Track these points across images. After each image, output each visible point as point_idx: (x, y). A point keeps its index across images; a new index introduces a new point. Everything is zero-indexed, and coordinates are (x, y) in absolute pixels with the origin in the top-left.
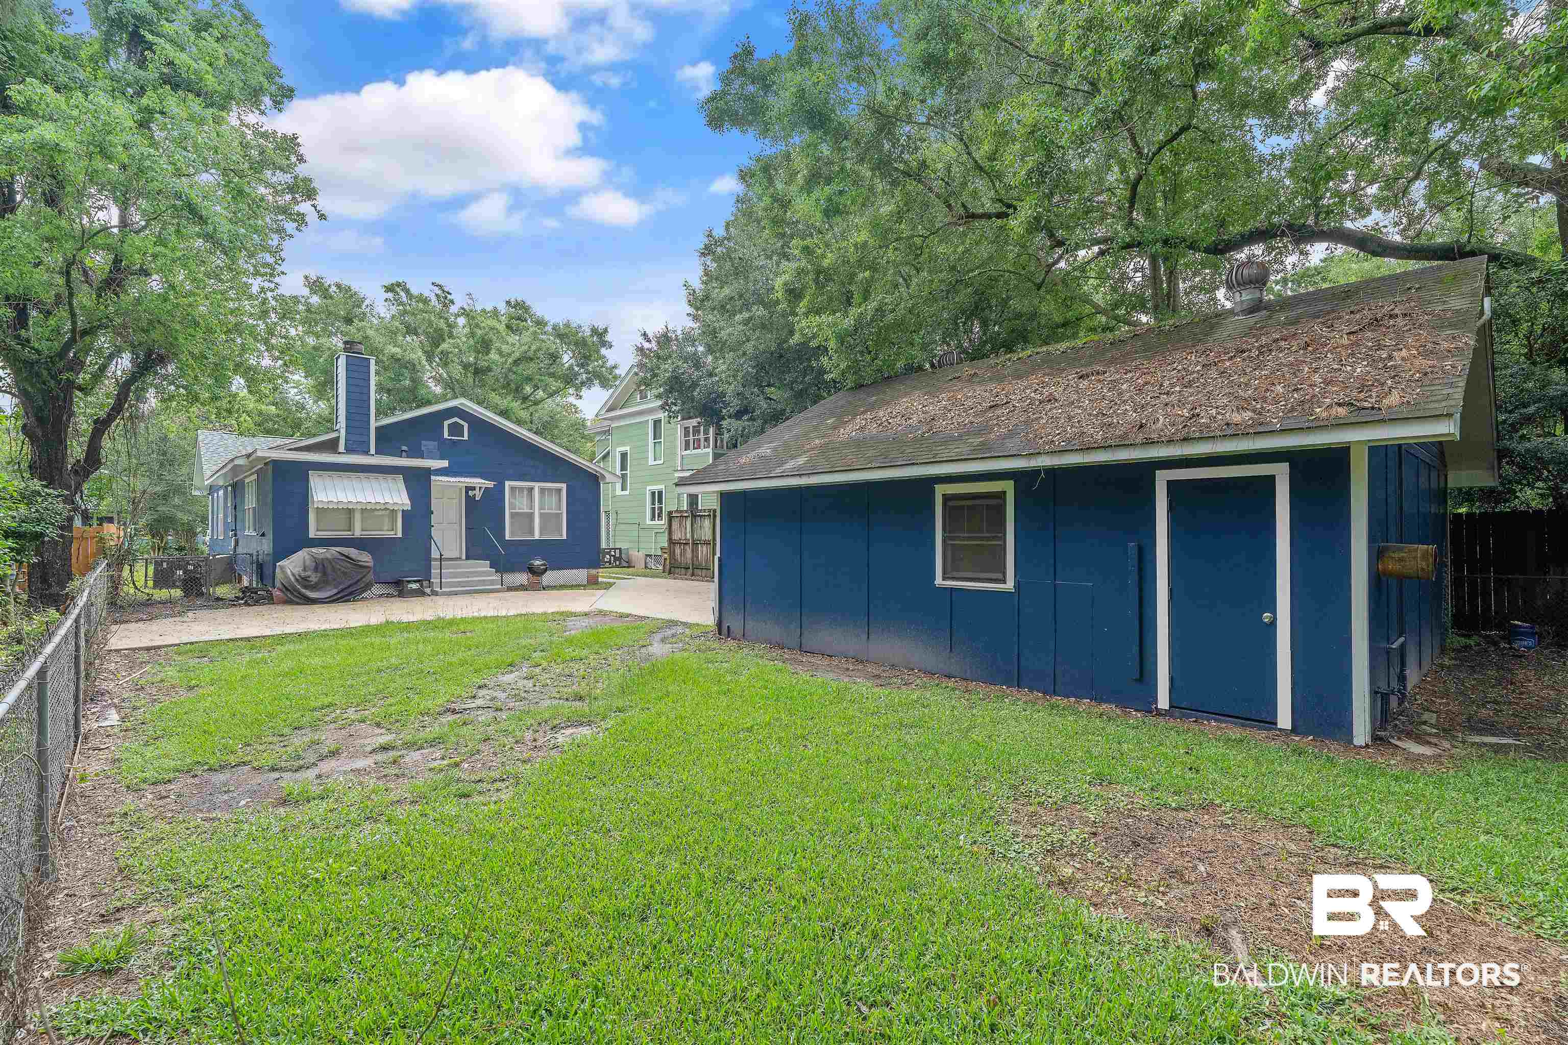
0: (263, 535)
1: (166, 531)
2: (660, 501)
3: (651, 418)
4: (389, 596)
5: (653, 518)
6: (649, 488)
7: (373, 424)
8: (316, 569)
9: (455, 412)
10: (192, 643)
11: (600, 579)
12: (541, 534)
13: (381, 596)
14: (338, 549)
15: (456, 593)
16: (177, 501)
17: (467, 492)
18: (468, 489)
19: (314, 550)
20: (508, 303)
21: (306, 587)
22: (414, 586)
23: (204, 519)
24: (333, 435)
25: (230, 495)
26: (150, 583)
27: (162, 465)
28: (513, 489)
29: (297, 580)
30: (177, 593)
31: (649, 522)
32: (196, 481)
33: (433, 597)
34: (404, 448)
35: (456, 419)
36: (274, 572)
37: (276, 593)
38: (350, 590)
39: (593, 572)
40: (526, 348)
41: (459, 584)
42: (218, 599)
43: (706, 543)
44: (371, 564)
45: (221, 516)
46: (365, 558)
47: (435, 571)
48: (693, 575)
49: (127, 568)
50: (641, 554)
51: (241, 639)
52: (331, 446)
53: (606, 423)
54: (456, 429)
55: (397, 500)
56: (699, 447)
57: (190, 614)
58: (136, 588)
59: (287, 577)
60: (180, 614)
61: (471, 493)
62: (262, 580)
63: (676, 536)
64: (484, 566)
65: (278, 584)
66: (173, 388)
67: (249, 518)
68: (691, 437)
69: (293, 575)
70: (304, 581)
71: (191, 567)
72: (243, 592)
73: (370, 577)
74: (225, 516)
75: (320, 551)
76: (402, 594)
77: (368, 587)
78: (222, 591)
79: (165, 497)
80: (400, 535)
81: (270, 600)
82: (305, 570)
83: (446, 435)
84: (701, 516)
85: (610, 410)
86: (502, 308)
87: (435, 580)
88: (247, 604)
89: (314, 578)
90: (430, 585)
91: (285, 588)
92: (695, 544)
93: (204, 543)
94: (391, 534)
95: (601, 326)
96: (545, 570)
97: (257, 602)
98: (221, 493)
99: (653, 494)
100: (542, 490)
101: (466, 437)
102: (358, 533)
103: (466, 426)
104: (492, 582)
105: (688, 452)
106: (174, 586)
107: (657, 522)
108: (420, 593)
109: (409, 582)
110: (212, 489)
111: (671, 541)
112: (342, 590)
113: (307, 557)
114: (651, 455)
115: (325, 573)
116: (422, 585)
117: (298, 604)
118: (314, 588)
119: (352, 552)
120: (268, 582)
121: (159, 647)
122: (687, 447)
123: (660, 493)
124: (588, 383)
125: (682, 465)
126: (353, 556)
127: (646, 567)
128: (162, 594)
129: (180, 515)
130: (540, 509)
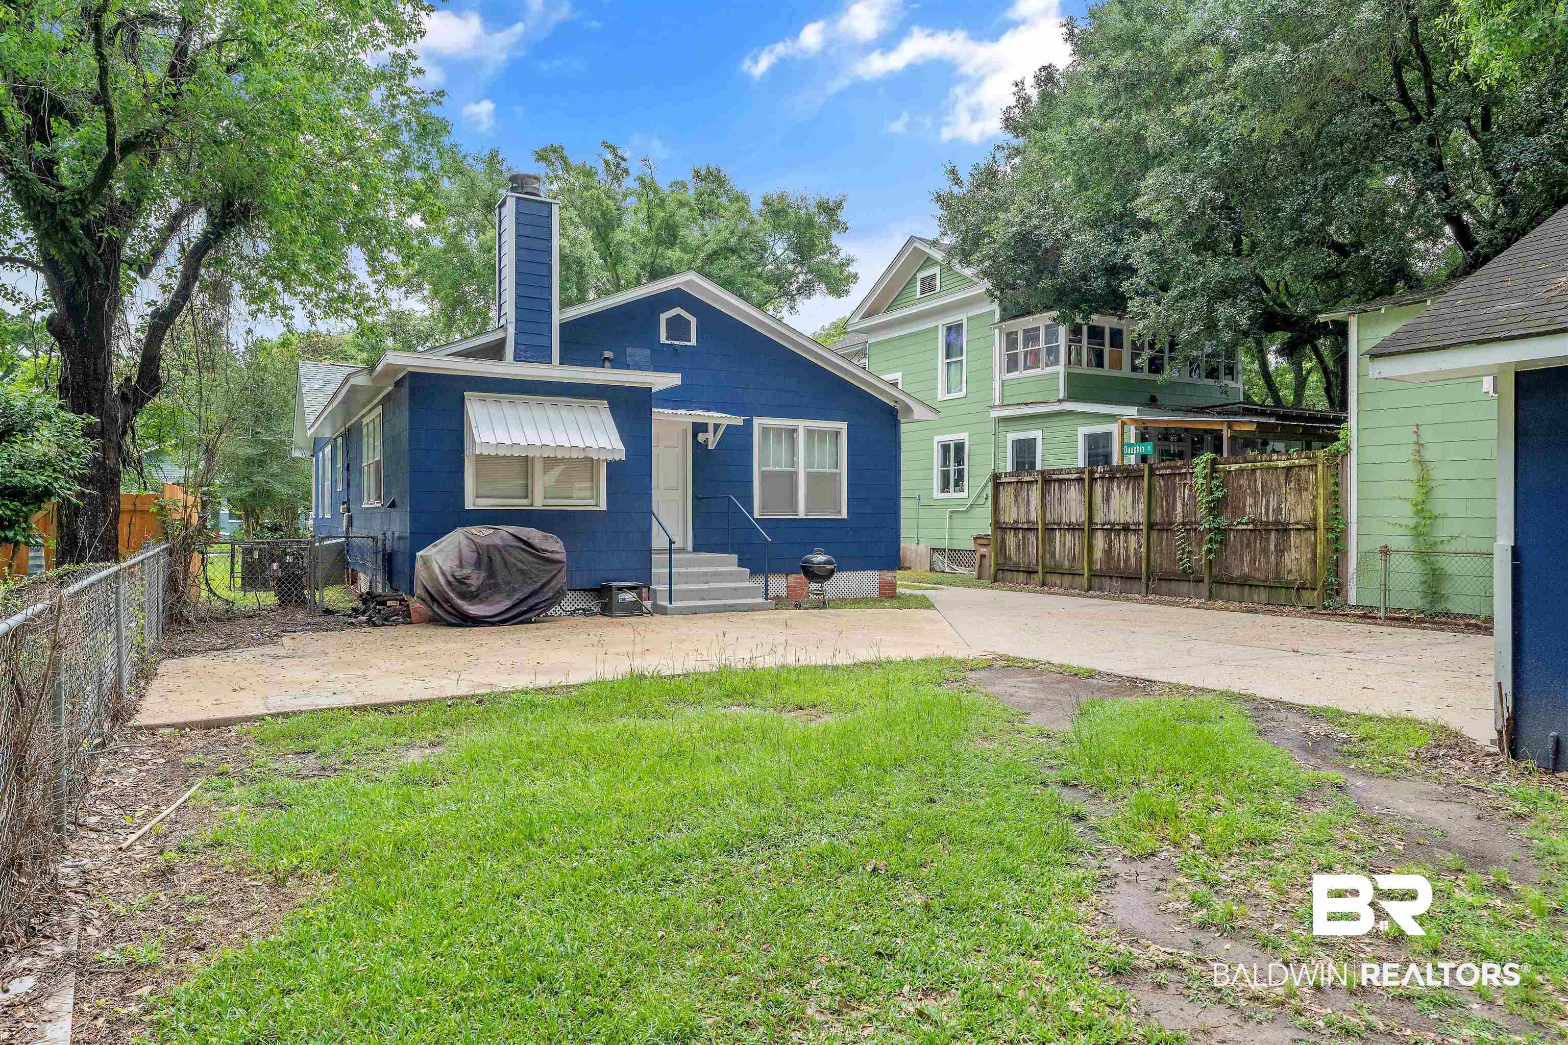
0: (393, 505)
1: (263, 508)
2: (960, 461)
3: (941, 323)
4: (587, 613)
5: (945, 487)
6: (937, 439)
7: (557, 317)
8: (478, 564)
9: (678, 297)
10: (286, 715)
11: (898, 590)
12: (808, 509)
13: (573, 613)
14: (513, 529)
15: (695, 611)
16: (275, 468)
17: (695, 436)
18: (699, 428)
19: (474, 530)
20: (697, 175)
21: (463, 596)
22: (629, 597)
23: (307, 496)
24: (499, 335)
25: (339, 453)
26: (238, 582)
27: (257, 420)
28: (765, 430)
29: (449, 583)
30: (269, 598)
31: (937, 494)
32: (297, 438)
33: (657, 618)
34: (608, 354)
35: (678, 311)
36: (413, 567)
37: (415, 604)
38: (532, 602)
39: (888, 575)
40: (726, 234)
41: (701, 595)
42: (328, 612)
43: (1072, 528)
44: (562, 556)
45: (328, 483)
46: (553, 545)
47: (659, 570)
48: (1044, 584)
49: (197, 558)
50: (923, 548)
51: (376, 707)
52: (495, 351)
53: (862, 337)
54: (678, 327)
55: (604, 443)
56: (1036, 365)
57: (286, 640)
58: (210, 590)
59: (434, 579)
60: (273, 639)
61: (701, 437)
62: (390, 580)
63: (1010, 516)
64: (728, 563)
65: (419, 591)
66: (264, 280)
67: (369, 481)
68: (1020, 349)
69: (443, 574)
70: (459, 584)
71: (289, 559)
72: (365, 601)
73: (562, 579)
74: (334, 483)
75: (482, 533)
76: (606, 610)
77: (555, 600)
78: (332, 596)
79: (260, 462)
80: (603, 506)
81: (406, 617)
82: (461, 566)
83: (663, 339)
84: (1060, 481)
85: (869, 314)
86: (688, 178)
87: (660, 587)
88: (371, 623)
89: (476, 580)
90: (652, 595)
91: (432, 598)
92: (1049, 530)
93: (306, 528)
94: (587, 504)
95: (832, 198)
96: (832, 572)
97: (386, 621)
98: (328, 449)
99: (945, 448)
100: (810, 432)
101: (693, 342)
102: (539, 502)
103: (693, 321)
104: (747, 593)
105: (1016, 374)
106: (265, 587)
107: (953, 495)
108: (635, 609)
109: (620, 589)
110: (317, 444)
111: (999, 526)
112: (521, 601)
113: (464, 542)
114: (941, 385)
115: (491, 574)
116: (640, 595)
117: (450, 625)
118: (472, 597)
119: (534, 535)
120: (403, 585)
121: (228, 723)
122: (1012, 364)
123: (959, 448)
124: (807, 289)
125: (1002, 396)
126: (536, 542)
127: (932, 569)
128: (249, 600)
129: (278, 487)
130: (809, 464)
